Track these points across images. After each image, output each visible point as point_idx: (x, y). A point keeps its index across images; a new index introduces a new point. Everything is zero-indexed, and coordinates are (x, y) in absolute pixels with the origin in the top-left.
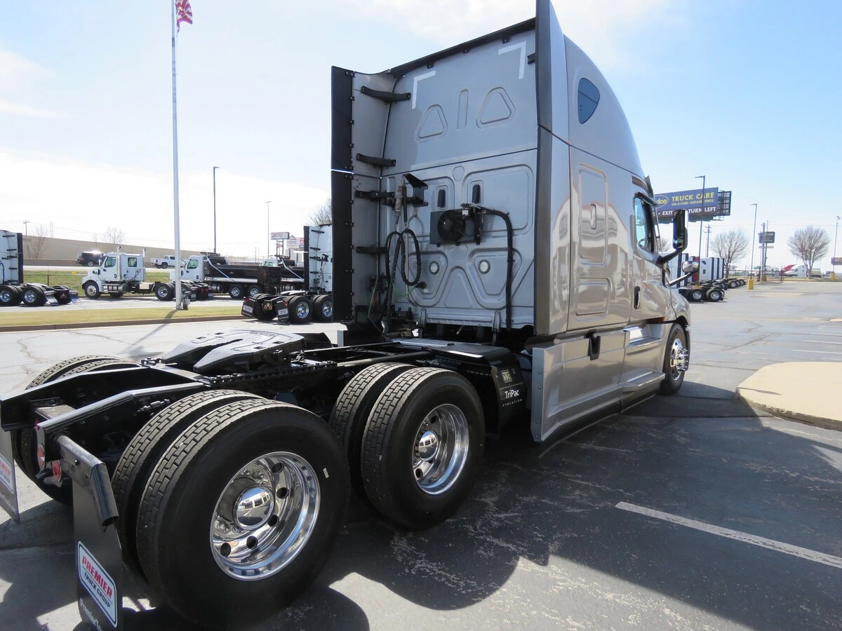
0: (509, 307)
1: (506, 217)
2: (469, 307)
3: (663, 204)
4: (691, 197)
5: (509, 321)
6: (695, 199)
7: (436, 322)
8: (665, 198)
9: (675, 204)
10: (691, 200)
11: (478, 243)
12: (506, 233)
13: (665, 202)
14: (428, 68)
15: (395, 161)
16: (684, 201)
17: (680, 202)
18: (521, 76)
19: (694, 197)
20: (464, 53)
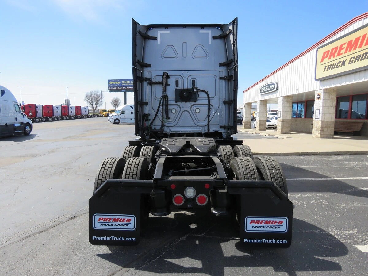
0: (208, 125)
1: (207, 93)
2: (191, 126)
3: (118, 84)
4: (129, 82)
5: (209, 130)
6: (131, 83)
7: (174, 132)
8: (119, 82)
9: (123, 84)
10: (129, 83)
11: (195, 102)
12: (207, 99)
13: (119, 83)
14: (166, 29)
15: (151, 65)
16: (127, 83)
17: (125, 83)
18: (210, 43)
19: (130, 82)
20: (184, 27)
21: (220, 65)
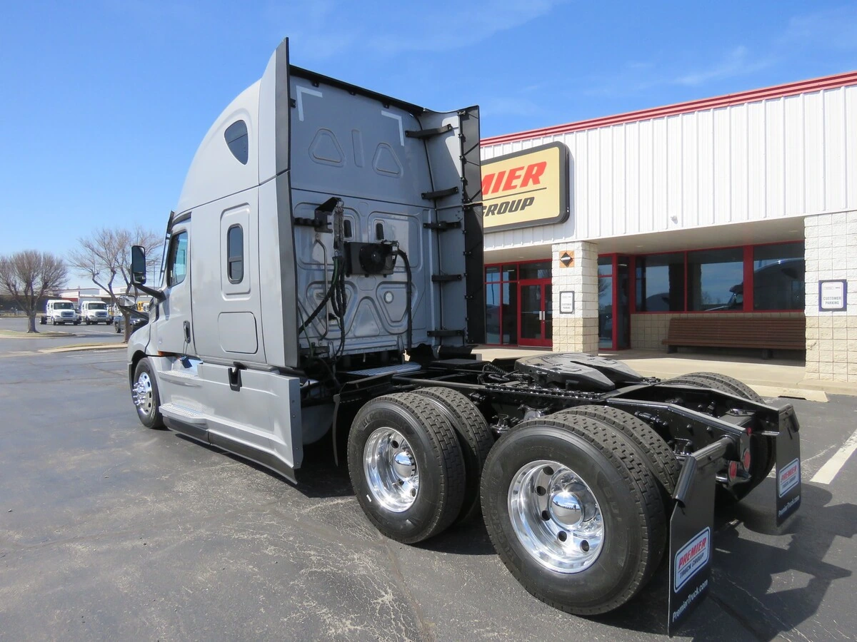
0: (409, 331)
1: (405, 257)
2: (378, 334)
5: (411, 342)
7: (344, 354)
11: (385, 276)
12: (405, 270)
14: (313, 85)
18: (402, 142)
20: (351, 94)
21: (425, 196)
